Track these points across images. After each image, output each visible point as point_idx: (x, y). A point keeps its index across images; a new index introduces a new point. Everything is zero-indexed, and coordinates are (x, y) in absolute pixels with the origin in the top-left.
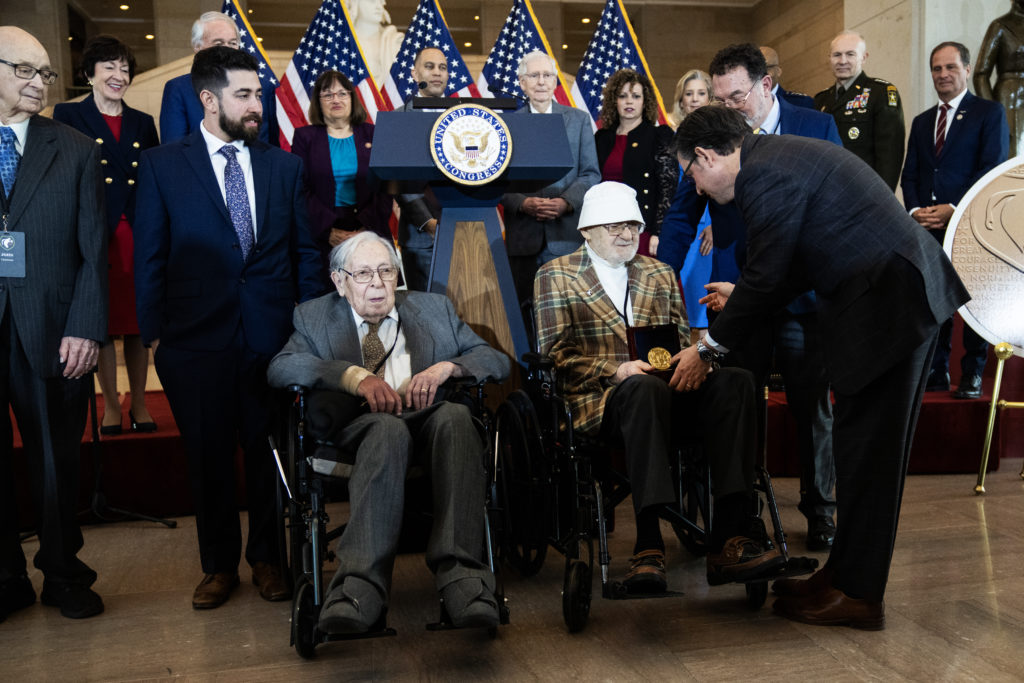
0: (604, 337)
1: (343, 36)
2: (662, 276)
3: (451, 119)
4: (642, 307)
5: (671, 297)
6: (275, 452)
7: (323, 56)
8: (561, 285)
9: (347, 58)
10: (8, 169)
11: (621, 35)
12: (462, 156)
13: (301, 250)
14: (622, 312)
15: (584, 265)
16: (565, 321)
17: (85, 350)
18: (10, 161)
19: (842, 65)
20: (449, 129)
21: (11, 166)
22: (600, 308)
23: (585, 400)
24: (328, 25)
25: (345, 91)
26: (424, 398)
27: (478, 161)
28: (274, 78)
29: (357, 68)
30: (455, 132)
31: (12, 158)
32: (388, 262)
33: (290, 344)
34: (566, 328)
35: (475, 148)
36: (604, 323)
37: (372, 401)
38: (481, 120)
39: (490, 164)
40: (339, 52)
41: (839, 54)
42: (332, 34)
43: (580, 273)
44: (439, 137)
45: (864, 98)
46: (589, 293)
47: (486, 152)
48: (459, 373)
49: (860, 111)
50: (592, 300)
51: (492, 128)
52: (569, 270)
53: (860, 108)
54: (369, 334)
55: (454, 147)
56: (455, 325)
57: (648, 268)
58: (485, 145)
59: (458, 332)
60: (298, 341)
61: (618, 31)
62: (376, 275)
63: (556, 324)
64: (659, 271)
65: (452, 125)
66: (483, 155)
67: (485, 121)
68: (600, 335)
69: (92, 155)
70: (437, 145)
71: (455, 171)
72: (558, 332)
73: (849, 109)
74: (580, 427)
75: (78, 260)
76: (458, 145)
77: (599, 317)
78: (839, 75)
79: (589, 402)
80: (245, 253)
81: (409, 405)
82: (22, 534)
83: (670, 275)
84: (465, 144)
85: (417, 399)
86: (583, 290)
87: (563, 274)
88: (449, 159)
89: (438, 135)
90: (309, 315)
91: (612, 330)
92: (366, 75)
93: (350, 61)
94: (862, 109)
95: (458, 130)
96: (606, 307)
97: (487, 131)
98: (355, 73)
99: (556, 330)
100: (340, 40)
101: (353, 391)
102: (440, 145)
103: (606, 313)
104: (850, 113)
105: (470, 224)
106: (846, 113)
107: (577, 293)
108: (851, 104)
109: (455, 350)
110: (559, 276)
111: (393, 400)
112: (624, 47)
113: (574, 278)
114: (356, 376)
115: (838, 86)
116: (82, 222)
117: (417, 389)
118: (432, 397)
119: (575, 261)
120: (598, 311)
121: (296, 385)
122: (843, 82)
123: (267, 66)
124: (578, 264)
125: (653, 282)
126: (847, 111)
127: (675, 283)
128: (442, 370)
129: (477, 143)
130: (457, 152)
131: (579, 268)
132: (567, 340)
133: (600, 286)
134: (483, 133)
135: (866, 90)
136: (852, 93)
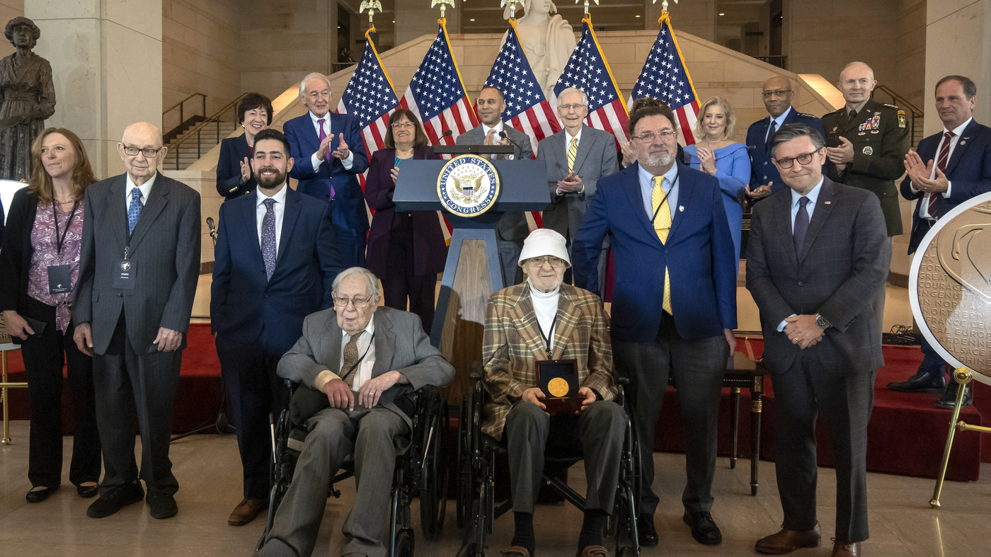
0: (526, 358)
1: (447, 66)
2: (589, 307)
3: (454, 166)
4: (562, 335)
5: (592, 326)
6: (272, 426)
7: (432, 82)
8: (500, 313)
9: (450, 82)
10: (134, 217)
11: (671, 57)
12: (460, 194)
13: (326, 269)
14: (547, 337)
15: (523, 296)
16: (499, 342)
17: (171, 337)
18: (135, 211)
19: (856, 90)
20: (452, 173)
21: (135, 215)
22: (528, 333)
23: (500, 409)
24: (437, 59)
25: (410, 123)
26: (371, 400)
27: (473, 199)
28: (396, 99)
29: (456, 90)
30: (456, 175)
31: (137, 209)
32: (364, 293)
33: (296, 345)
34: (499, 348)
35: (471, 188)
36: (527, 348)
37: (331, 400)
38: (477, 167)
39: (481, 201)
40: (444, 78)
41: (852, 81)
42: (439, 65)
43: (519, 302)
44: (444, 180)
45: (876, 121)
46: (522, 320)
47: (479, 191)
48: (404, 381)
49: (872, 132)
50: (523, 326)
51: (485, 173)
52: (510, 299)
53: (872, 129)
54: (349, 343)
55: (455, 188)
56: (416, 340)
57: (578, 300)
58: (479, 184)
59: (418, 345)
60: (302, 344)
61: (668, 55)
62: (350, 302)
63: (493, 344)
64: (587, 302)
65: (455, 170)
66: (477, 194)
67: (480, 168)
68: (523, 356)
69: (191, 203)
70: (441, 186)
71: (454, 206)
72: (493, 351)
73: (862, 131)
74: (490, 432)
75: (174, 276)
76: (458, 187)
77: (524, 341)
78: (852, 99)
79: (502, 411)
80: (269, 277)
81: (360, 404)
82: (172, 437)
83: (596, 305)
84: (463, 186)
85: (366, 399)
86: (518, 317)
87: (505, 303)
88: (450, 197)
89: (444, 179)
90: (312, 323)
91: (533, 354)
92: (463, 96)
93: (452, 84)
94: (875, 130)
95: (459, 175)
96: (532, 332)
97: (480, 175)
98: (454, 94)
99: (491, 348)
100: (445, 69)
101: (321, 390)
102: (445, 186)
103: (531, 338)
104: (863, 134)
105: (474, 242)
106: (859, 134)
107: (511, 320)
108: (864, 126)
109: (412, 359)
110: (500, 304)
111: (346, 399)
112: (673, 67)
113: (513, 307)
114: (326, 378)
115: (849, 110)
116: (179, 249)
117: (367, 392)
118: (377, 400)
119: (516, 292)
120: (525, 336)
121: (289, 379)
122: (854, 106)
123: (391, 90)
124: (519, 295)
125: (578, 312)
126: (861, 132)
127: (599, 313)
128: (391, 378)
129: (474, 186)
130: (456, 191)
131: (519, 299)
132: (499, 357)
133: (533, 314)
134: (478, 177)
135: (877, 113)
136: (864, 116)
